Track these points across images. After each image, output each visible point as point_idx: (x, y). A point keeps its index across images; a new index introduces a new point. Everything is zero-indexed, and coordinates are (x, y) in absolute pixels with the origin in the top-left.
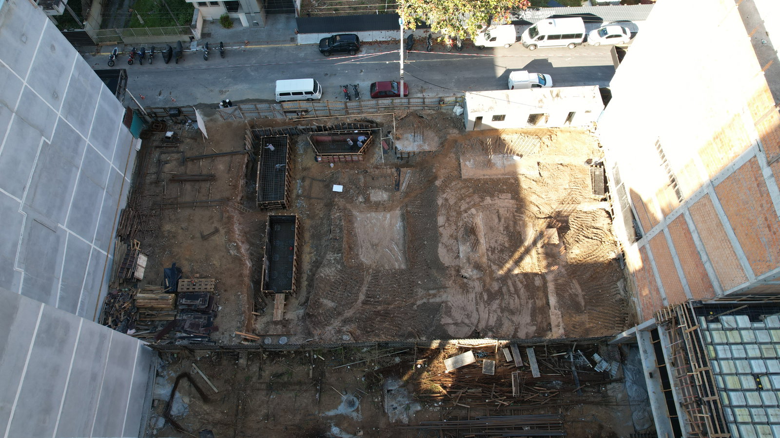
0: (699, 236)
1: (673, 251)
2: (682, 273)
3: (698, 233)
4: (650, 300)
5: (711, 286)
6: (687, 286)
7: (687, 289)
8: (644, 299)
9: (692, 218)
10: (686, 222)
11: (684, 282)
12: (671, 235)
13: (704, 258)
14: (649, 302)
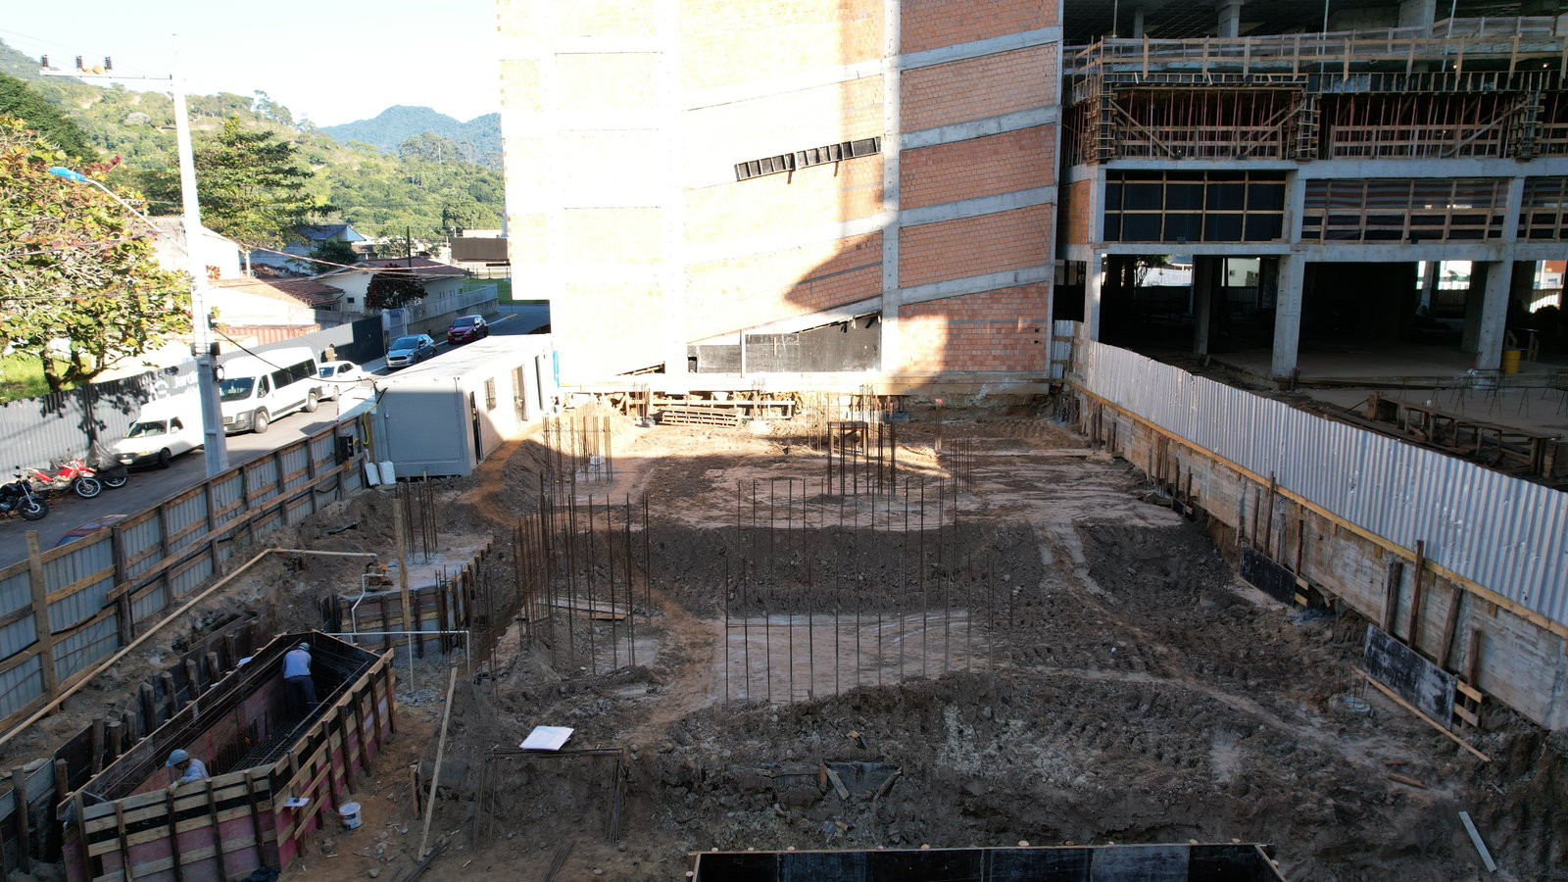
0: (955, 124)
1: (947, 212)
2: (992, 200)
3: (949, 125)
4: (1003, 331)
5: (1037, 128)
6: (1018, 195)
7: (1022, 199)
8: (993, 352)
9: (920, 130)
10: (917, 149)
11: (1007, 203)
12: (920, 207)
13: (991, 127)
14: (1006, 335)
